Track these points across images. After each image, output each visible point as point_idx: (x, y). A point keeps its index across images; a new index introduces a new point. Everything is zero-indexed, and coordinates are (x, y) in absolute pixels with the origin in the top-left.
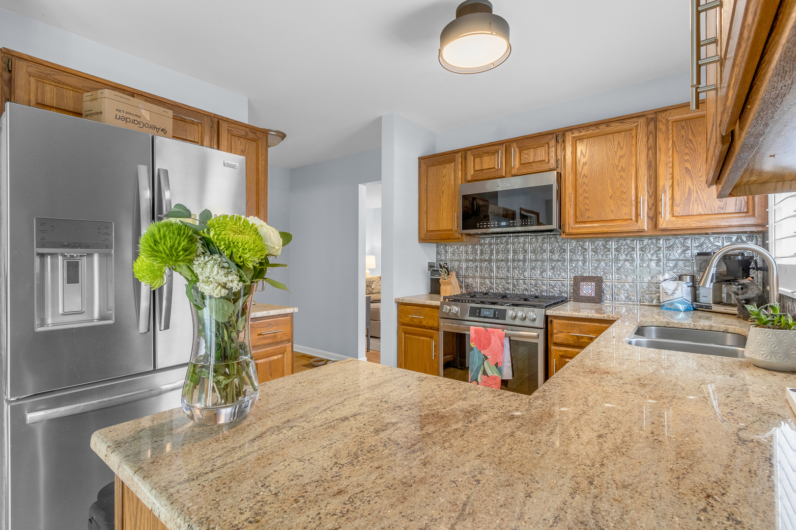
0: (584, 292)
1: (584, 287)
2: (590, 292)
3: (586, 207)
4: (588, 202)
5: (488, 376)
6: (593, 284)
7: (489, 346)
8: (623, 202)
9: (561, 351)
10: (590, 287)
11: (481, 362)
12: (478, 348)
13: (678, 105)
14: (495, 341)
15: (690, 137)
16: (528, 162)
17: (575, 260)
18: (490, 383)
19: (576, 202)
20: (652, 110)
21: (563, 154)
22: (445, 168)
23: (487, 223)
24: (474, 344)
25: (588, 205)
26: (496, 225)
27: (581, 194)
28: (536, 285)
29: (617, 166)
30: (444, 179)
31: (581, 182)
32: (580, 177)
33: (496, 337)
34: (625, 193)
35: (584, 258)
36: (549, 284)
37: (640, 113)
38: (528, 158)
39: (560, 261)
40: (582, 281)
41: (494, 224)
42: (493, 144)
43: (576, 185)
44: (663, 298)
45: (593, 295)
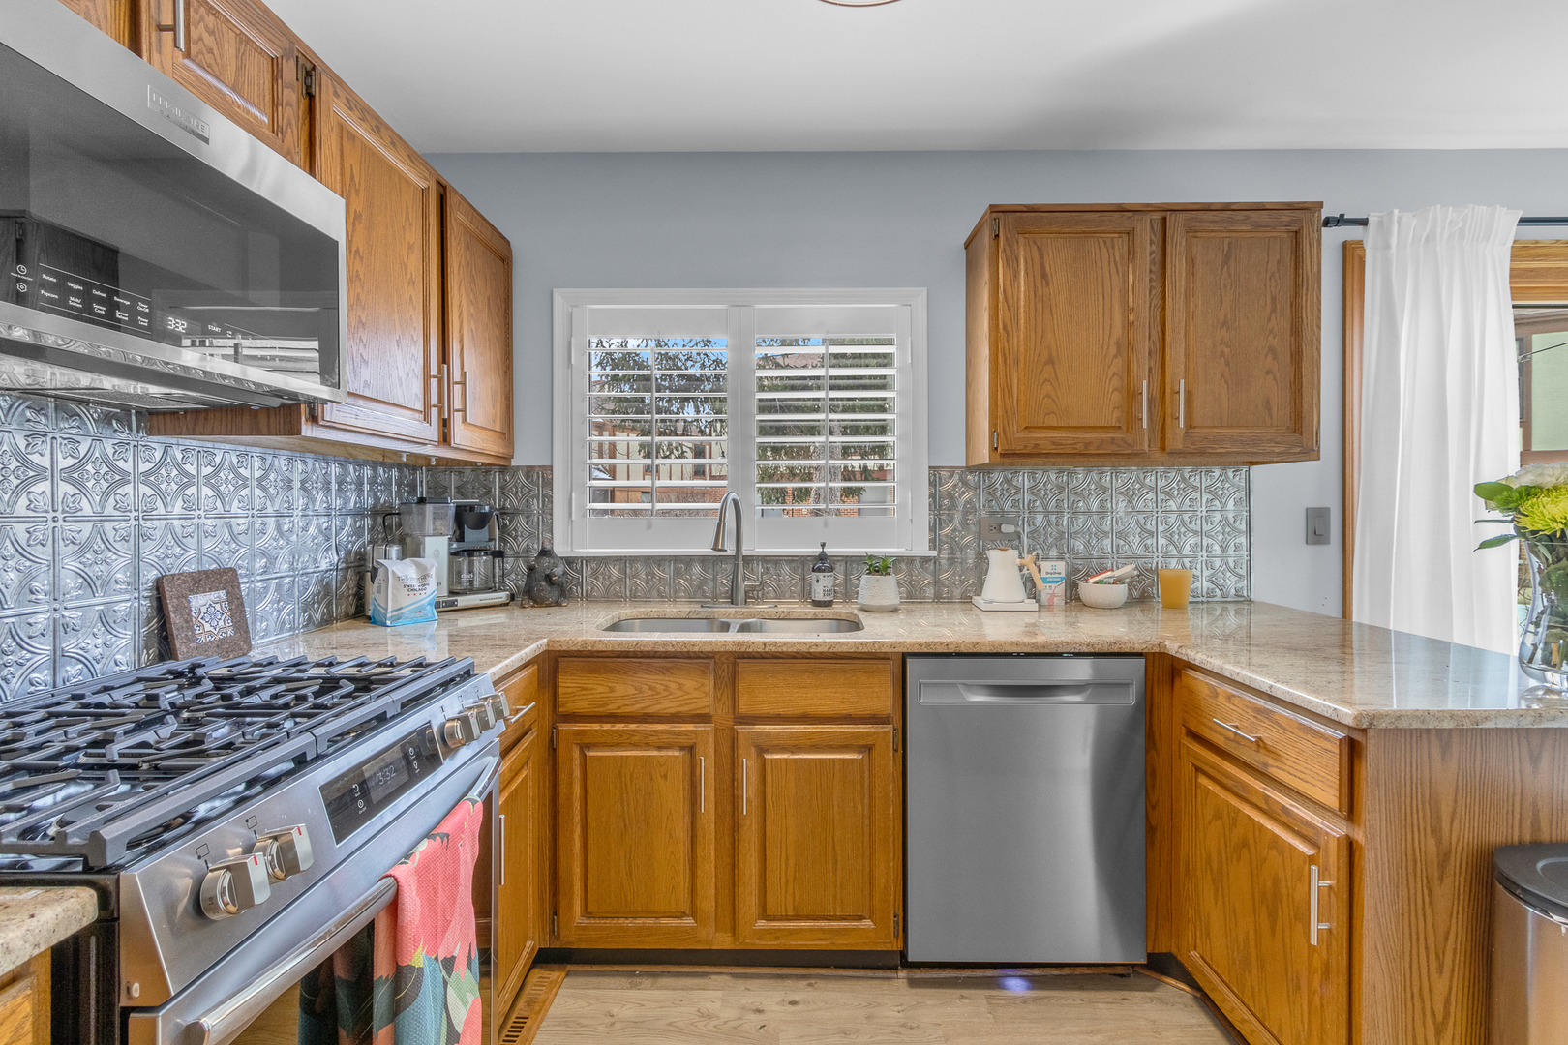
0: (206, 626)
1: (204, 609)
2: (220, 622)
3: (362, 351)
4: (364, 339)
5: (458, 1038)
6: (221, 596)
8: (413, 365)
10: (214, 607)
12: (432, 952)
14: (465, 863)
24: (423, 949)
25: (365, 347)
29: (405, 268)
33: (468, 843)
34: (415, 343)
40: (192, 590)
44: (395, 600)
45: (230, 632)
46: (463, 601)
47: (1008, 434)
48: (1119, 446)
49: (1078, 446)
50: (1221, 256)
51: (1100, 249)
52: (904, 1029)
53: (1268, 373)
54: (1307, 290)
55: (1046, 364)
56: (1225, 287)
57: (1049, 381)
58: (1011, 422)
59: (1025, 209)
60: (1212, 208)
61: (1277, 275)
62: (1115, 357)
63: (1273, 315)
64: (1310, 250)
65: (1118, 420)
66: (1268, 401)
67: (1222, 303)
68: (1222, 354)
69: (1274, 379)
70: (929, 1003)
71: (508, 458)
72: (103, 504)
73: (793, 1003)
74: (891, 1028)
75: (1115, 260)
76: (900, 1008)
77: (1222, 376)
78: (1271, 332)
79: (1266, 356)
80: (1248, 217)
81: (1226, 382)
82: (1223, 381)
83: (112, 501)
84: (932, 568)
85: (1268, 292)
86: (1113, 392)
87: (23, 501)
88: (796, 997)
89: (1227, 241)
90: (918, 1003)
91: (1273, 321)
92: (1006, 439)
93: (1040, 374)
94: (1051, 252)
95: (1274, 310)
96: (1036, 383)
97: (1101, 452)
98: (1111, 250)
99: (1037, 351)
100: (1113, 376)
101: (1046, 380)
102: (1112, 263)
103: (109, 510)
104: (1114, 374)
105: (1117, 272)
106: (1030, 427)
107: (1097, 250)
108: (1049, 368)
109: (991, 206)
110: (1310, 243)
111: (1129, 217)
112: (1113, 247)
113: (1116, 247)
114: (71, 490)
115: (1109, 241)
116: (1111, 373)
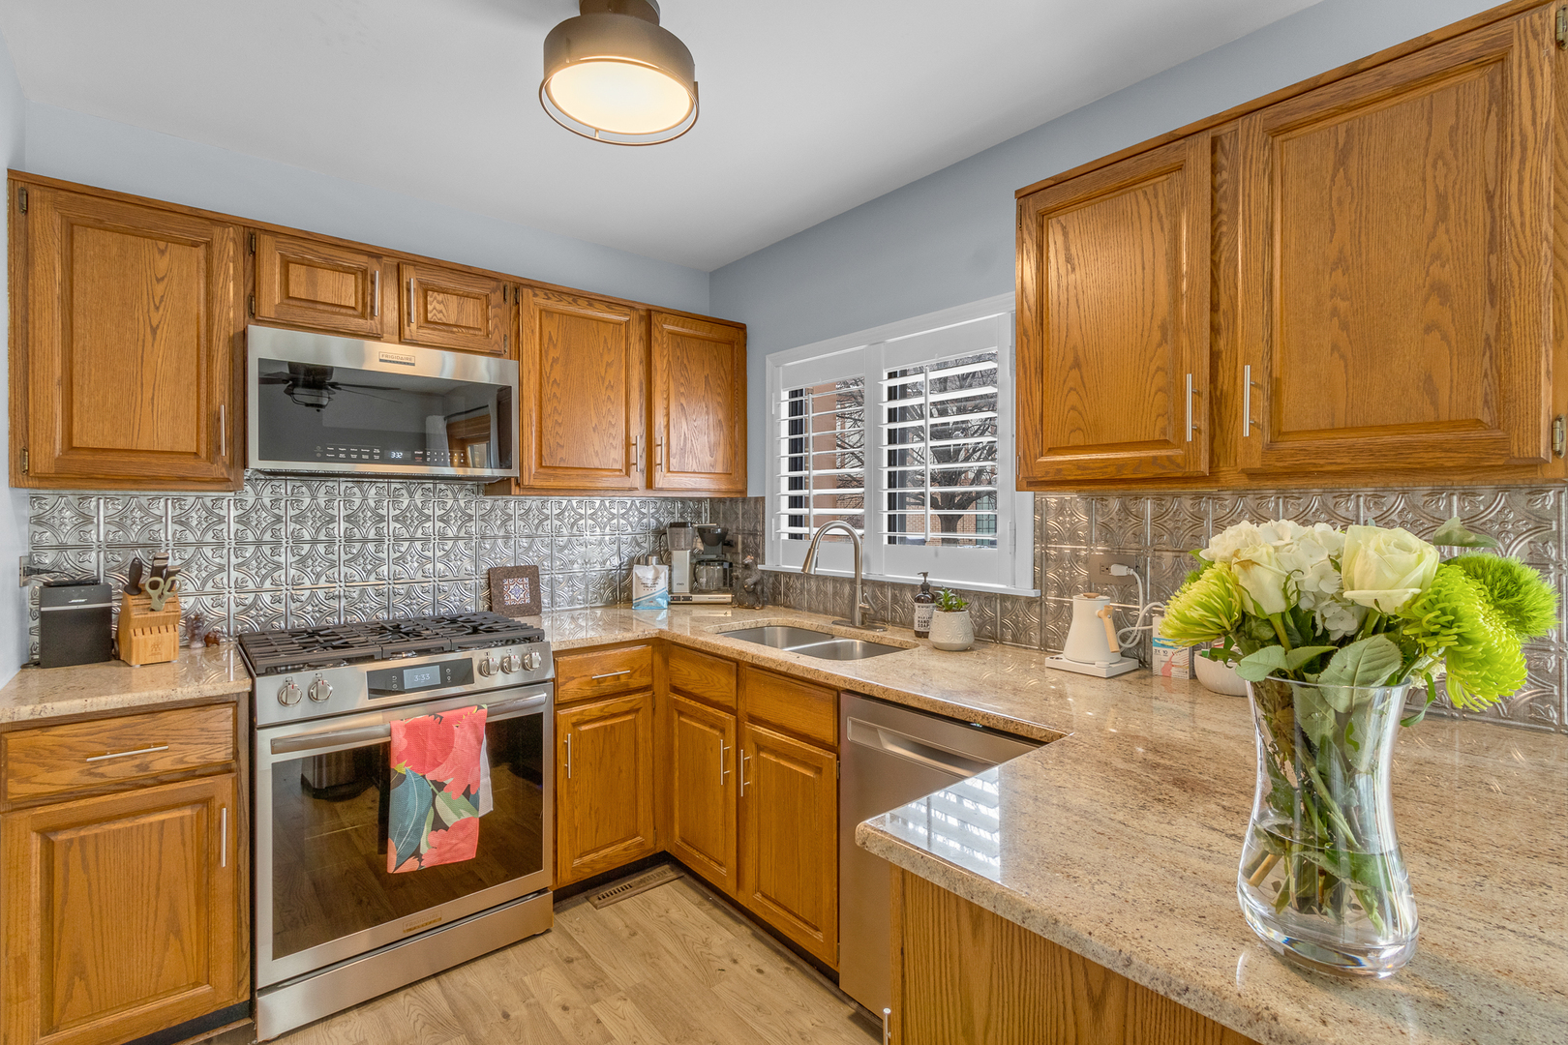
0: (513, 597)
1: (512, 587)
2: (522, 595)
3: (558, 440)
4: (560, 433)
5: (446, 828)
6: (526, 580)
7: (447, 754)
8: (611, 440)
9: (574, 715)
10: (521, 586)
11: (427, 802)
12: (418, 771)
13: (671, 310)
14: (464, 738)
15: (685, 361)
16: (445, 321)
17: (491, 537)
18: (454, 841)
19: (541, 427)
20: (643, 304)
21: (515, 328)
22: (162, 252)
23: (348, 448)
24: (406, 765)
25: (561, 437)
26: (377, 457)
27: (550, 415)
28: (408, 595)
29: (603, 379)
30: (159, 289)
31: (549, 392)
32: (548, 383)
33: (466, 728)
34: (614, 426)
35: (506, 531)
36: (439, 589)
37: (629, 301)
38: (444, 311)
39: (462, 538)
40: (506, 577)
41: (371, 455)
42: (346, 244)
43: (541, 397)
44: (637, 592)
45: (528, 601)
46: (696, 598)
47: (1028, 459)
48: (1164, 467)
49: (1109, 470)
50: (1331, 155)
51: (1138, 203)
52: (797, 1036)
53: (1428, 330)
54: (1523, 161)
55: (1071, 369)
56: (1340, 203)
57: (1075, 390)
58: (1031, 444)
59: (1053, 182)
60: (1322, 82)
61: (1449, 154)
62: (1160, 345)
63: (1442, 227)
64: (1532, 85)
65: (1164, 432)
66: (1429, 379)
67: (1333, 232)
68: (1335, 312)
69: (1445, 337)
70: (844, 1036)
71: (744, 491)
72: (459, 530)
73: (760, 971)
74: (791, 1028)
75: (1159, 212)
76: (817, 1023)
77: (1335, 347)
78: (1436, 257)
79: (1426, 300)
80: (1383, 75)
81: (1342, 357)
82: (1336, 355)
83: (463, 530)
84: (1038, 610)
85: (1430, 186)
86: (1156, 393)
87: (420, 531)
88: (766, 969)
89: (1342, 129)
90: (836, 1030)
91: (1442, 237)
92: (1027, 464)
93: (1065, 382)
94: (1077, 227)
95: (1442, 217)
96: (1060, 394)
97: (1140, 476)
98: (1153, 201)
99: (1061, 354)
100: (1157, 371)
101: (1071, 389)
102: (1155, 218)
103: (462, 534)
104: (1159, 369)
105: (1162, 229)
106: (1054, 448)
107: (1135, 207)
108: (1075, 373)
109: (1017, 192)
110: (1530, 71)
111: (1177, 149)
112: (1156, 197)
113: (1160, 194)
114: (442, 525)
115: (1150, 190)
116: (1153, 368)
